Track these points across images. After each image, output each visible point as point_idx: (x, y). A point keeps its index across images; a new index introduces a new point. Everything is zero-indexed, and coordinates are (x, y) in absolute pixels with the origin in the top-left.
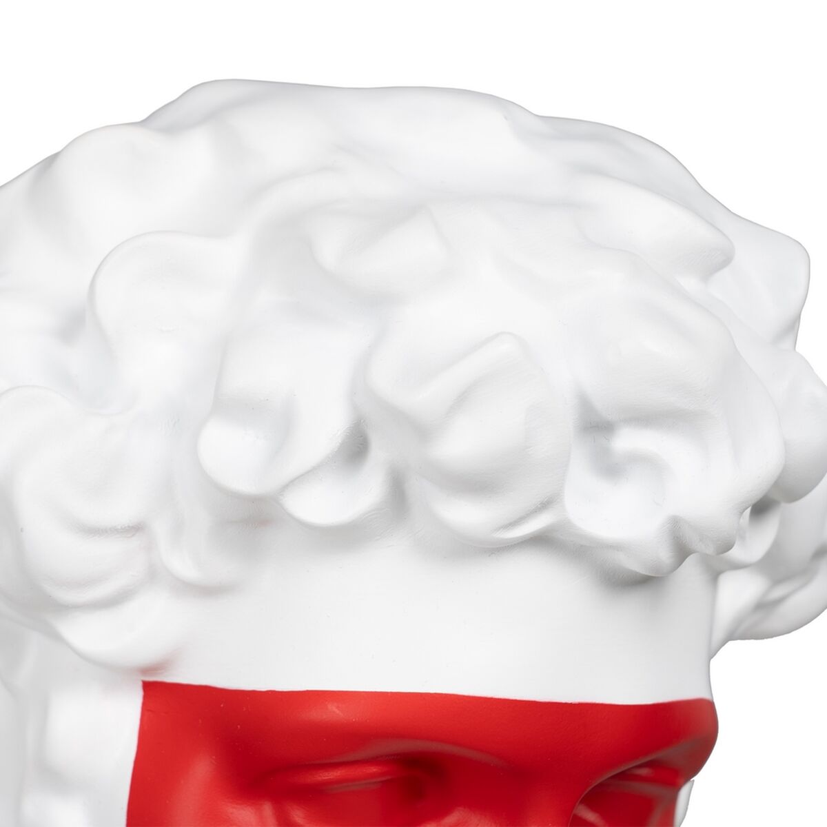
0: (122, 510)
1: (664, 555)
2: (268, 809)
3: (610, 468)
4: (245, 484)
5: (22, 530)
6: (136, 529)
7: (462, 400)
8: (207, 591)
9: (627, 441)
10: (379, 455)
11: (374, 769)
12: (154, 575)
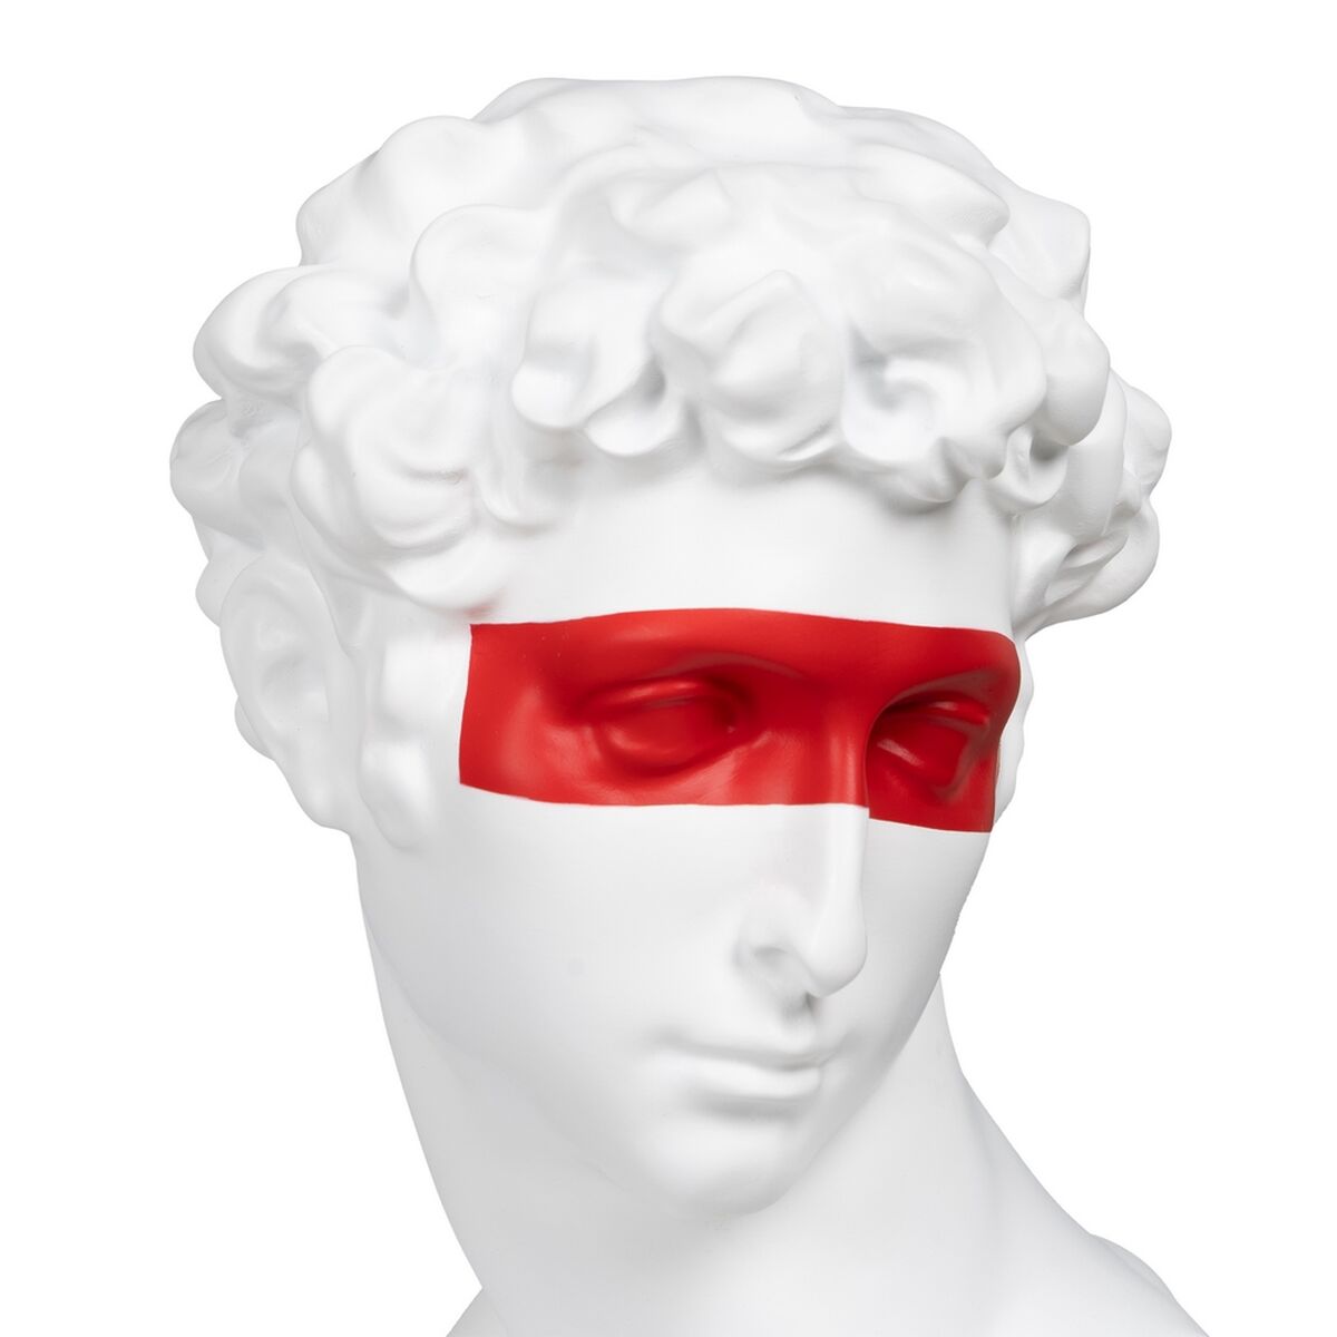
0: (447, 455)
1: (939, 477)
2: (588, 732)
3: (887, 400)
4: (554, 419)
5: (354, 474)
6: (459, 475)
7: (741, 331)
8: (526, 531)
9: (900, 371)
10: (675, 390)
11: (682, 686)
12: (477, 520)
